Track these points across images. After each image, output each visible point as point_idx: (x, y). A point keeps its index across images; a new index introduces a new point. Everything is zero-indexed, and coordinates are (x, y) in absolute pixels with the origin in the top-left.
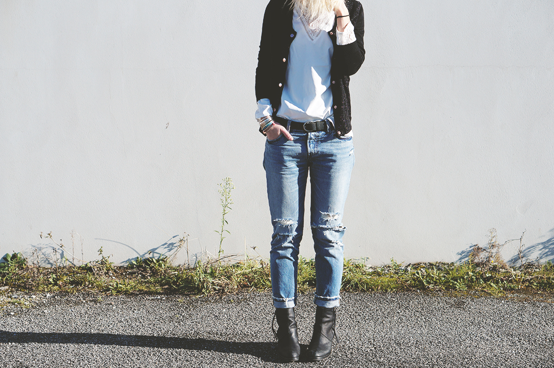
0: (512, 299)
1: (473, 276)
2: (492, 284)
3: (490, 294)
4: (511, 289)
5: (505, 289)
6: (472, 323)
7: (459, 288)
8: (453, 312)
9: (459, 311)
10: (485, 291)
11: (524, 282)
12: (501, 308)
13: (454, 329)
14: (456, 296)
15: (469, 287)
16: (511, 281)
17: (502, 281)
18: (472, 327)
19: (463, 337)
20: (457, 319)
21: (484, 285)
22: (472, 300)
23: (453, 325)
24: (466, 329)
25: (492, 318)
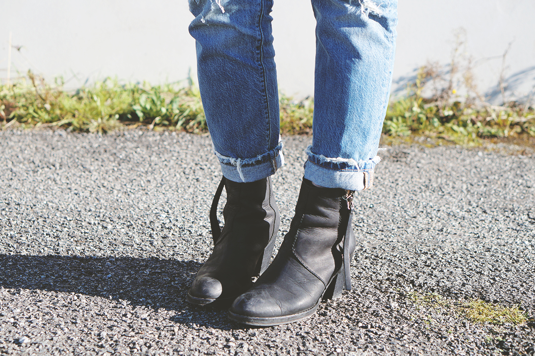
0: (497, 152)
1: (421, 113)
2: (455, 127)
3: (454, 142)
4: (492, 136)
5: (480, 136)
6: (427, 186)
7: (396, 132)
8: (386, 168)
9: (398, 166)
10: (443, 138)
11: (512, 125)
12: (478, 164)
13: (391, 196)
14: (390, 144)
15: (414, 130)
16: (489, 124)
17: (474, 123)
18: (428, 194)
19: (412, 212)
20: (396, 180)
21: (441, 129)
22: (422, 150)
23: (389, 190)
24: (414, 197)
25: (464, 179)
